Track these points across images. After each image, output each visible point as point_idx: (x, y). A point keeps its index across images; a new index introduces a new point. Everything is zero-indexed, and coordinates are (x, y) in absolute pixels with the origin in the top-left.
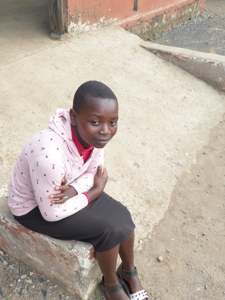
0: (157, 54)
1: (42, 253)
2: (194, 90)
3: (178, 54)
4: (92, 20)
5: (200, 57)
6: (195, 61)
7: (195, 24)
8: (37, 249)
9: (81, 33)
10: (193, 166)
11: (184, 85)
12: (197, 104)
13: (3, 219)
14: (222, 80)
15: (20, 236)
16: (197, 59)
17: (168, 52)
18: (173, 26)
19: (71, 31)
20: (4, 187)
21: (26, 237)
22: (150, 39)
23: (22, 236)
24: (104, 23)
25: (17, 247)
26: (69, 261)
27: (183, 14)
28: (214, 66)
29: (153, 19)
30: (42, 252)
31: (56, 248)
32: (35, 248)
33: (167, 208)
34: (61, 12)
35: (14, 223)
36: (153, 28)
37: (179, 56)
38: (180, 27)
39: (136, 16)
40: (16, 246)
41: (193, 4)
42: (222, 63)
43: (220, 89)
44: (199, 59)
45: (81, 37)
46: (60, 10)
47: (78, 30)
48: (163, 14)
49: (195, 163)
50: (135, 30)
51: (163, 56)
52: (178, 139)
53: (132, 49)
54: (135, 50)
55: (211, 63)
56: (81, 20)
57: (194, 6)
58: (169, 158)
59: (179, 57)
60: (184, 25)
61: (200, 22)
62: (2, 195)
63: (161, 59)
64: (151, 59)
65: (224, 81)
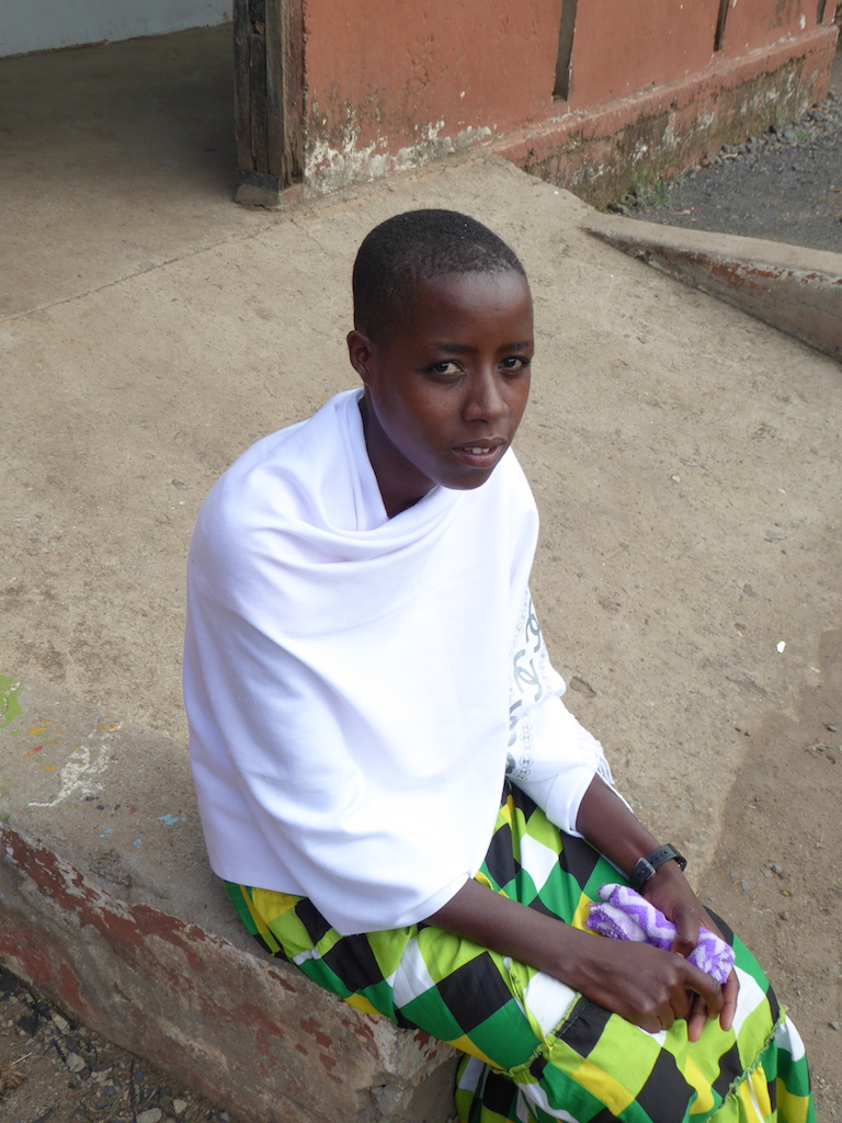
0: (651, 263)
1: (228, 1018)
2: (802, 397)
3: (734, 261)
4: (398, 132)
5: (821, 271)
6: (802, 285)
7: (793, 148)
8: (209, 1002)
9: (353, 181)
10: (806, 691)
11: (759, 378)
12: (814, 452)
13: (74, 881)
15: (142, 951)
16: (808, 277)
17: (694, 254)
18: (706, 157)
19: (316, 173)
20: (75, 761)
21: (164, 954)
22: (619, 206)
23: (150, 953)
24: (440, 143)
25: (124, 997)
26: (335, 1049)
27: (744, 110)
29: (629, 128)
30: (228, 1014)
31: (286, 995)
32: (200, 997)
33: (709, 858)
34: (279, 105)
35: (118, 897)
36: (629, 163)
37: (738, 266)
38: (733, 159)
39: (561, 121)
40: (119, 992)
41: (783, 73)
44: (817, 279)
45: (356, 198)
46: (278, 96)
47: (344, 173)
48: (666, 112)
49: (814, 681)
50: (558, 170)
51: (673, 267)
52: (742, 585)
53: (554, 242)
54: (562, 246)
56: (353, 132)
57: (785, 81)
58: (711, 659)
59: (739, 272)
60: (749, 151)
61: (813, 140)
62: (69, 792)
63: (664, 279)
64: (627, 279)
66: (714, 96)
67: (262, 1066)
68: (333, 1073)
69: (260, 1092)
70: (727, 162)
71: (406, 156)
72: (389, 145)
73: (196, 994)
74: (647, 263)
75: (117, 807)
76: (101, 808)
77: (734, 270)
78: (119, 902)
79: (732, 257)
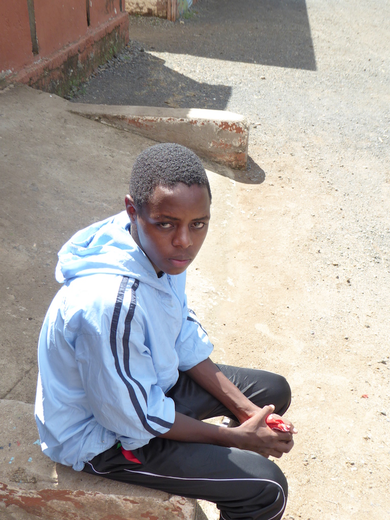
0: (102, 122)
3: (137, 117)
5: (173, 117)
6: (167, 123)
7: (125, 64)
14: (213, 146)
15: (45, 508)
16: (168, 120)
17: (120, 116)
18: (94, 71)
21: (60, 506)
22: (68, 97)
23: (51, 508)
27: (103, 50)
28: (197, 127)
29: (65, 62)
31: (133, 506)
32: (81, 519)
35: (30, 489)
36: (68, 78)
37: (139, 118)
38: (105, 71)
41: (114, 33)
42: (208, 121)
43: (212, 161)
44: (172, 120)
48: (77, 54)
50: (42, 85)
51: (111, 122)
53: (59, 119)
54: (63, 120)
55: (191, 122)
57: (115, 36)
59: (140, 121)
60: (109, 67)
61: (132, 60)
63: (110, 128)
64: (95, 130)
65: (217, 147)
66: (92, 45)
70: (103, 72)
73: (79, 518)
74: (100, 122)
75: (10, 445)
77: (138, 120)
78: (31, 491)
79: (136, 115)
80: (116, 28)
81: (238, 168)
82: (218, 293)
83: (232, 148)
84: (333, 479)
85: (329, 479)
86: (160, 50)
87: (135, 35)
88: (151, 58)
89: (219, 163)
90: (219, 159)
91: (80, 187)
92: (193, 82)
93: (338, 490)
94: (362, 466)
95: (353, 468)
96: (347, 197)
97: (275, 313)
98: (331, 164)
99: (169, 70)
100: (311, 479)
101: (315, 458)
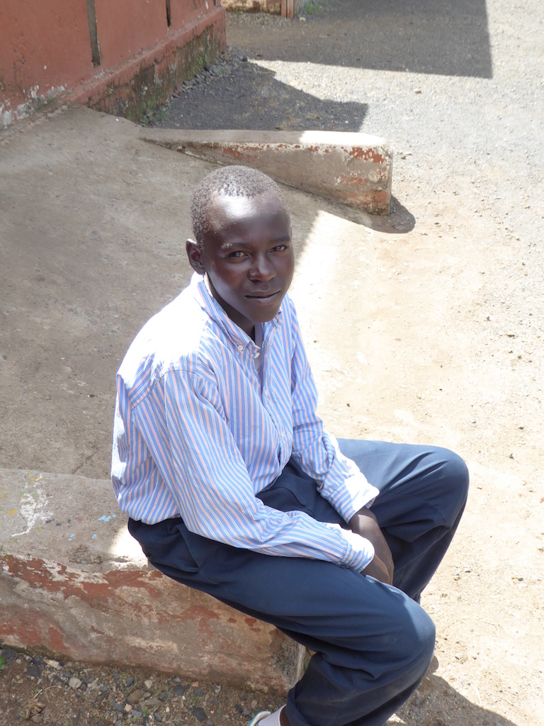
0: (186, 153)
3: (235, 144)
4: (14, 95)
5: (285, 143)
6: (276, 152)
7: (221, 78)
8: (164, 614)
13: (59, 572)
14: (342, 182)
15: (113, 599)
16: (278, 146)
17: (211, 144)
18: (176, 89)
20: (26, 504)
21: (131, 595)
23: (119, 598)
25: (99, 632)
27: (190, 59)
28: (319, 156)
29: (136, 76)
30: (178, 617)
32: (158, 614)
35: (94, 572)
36: (140, 98)
37: (238, 146)
38: (192, 89)
40: (95, 631)
41: (204, 36)
42: (334, 147)
43: (341, 204)
44: (284, 147)
45: (3, 140)
48: (153, 65)
51: (200, 153)
53: (128, 149)
54: (134, 151)
55: (310, 149)
57: (206, 41)
59: (239, 150)
60: (198, 83)
61: (230, 72)
62: (33, 522)
63: (197, 161)
64: (177, 164)
65: (347, 184)
66: (174, 53)
67: (203, 640)
68: (254, 627)
69: (202, 657)
70: (189, 91)
71: (22, 110)
72: (11, 104)
73: (155, 613)
74: (184, 153)
76: (57, 525)
77: (236, 149)
79: (233, 142)
80: (207, 28)
81: (377, 212)
82: (344, 371)
83: (368, 184)
84: (492, 597)
85: (487, 597)
86: (271, 58)
87: (235, 39)
88: (257, 69)
89: (350, 205)
90: (350, 200)
91: (156, 237)
92: (315, 100)
93: (499, 609)
94: (535, 583)
95: (522, 584)
96: (534, 248)
97: (423, 397)
98: (511, 205)
99: (282, 86)
100: (463, 597)
101: (469, 572)
